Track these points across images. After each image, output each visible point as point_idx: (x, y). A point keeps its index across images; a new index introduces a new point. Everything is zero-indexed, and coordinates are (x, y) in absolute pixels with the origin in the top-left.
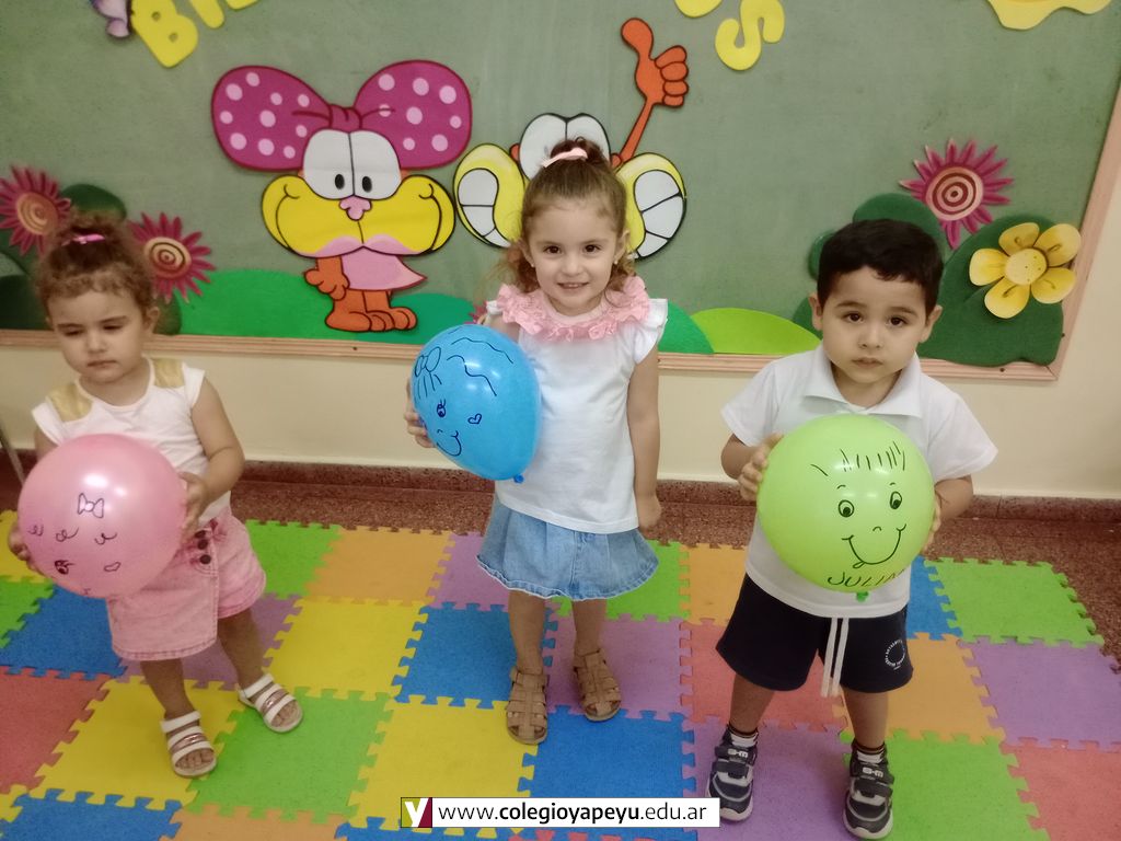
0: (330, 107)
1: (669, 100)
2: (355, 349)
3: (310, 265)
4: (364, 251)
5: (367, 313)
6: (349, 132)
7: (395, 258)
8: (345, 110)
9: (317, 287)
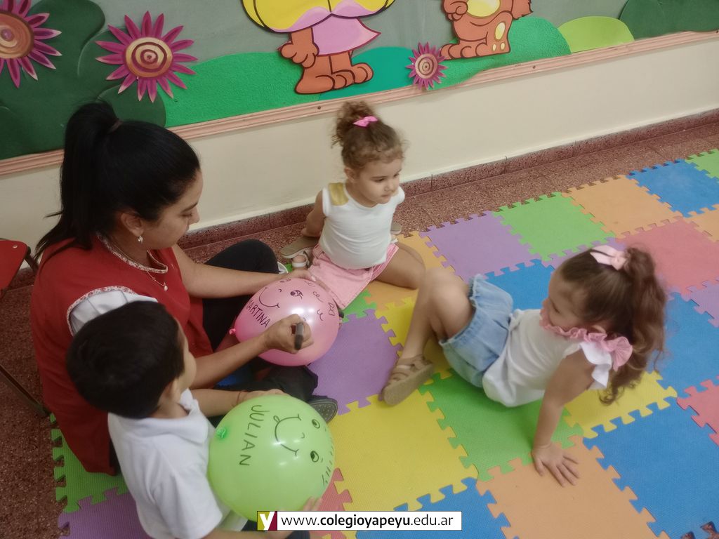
4: (332, 18)
5: (332, 74)
7: (356, 21)
9: (291, 60)
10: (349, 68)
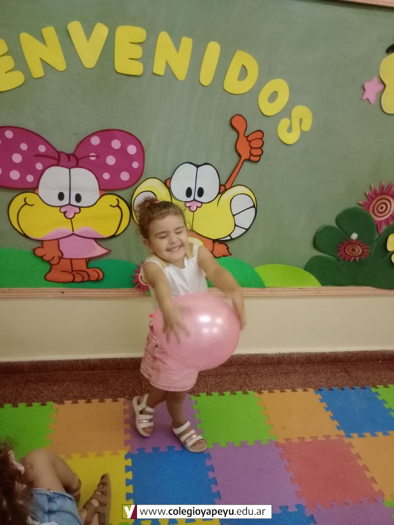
0: (59, 153)
1: (252, 158)
2: (63, 292)
3: (38, 245)
4: (74, 236)
5: (72, 271)
6: (70, 168)
7: (93, 240)
8: (68, 155)
9: (42, 258)
10: (86, 269)
